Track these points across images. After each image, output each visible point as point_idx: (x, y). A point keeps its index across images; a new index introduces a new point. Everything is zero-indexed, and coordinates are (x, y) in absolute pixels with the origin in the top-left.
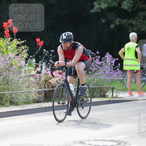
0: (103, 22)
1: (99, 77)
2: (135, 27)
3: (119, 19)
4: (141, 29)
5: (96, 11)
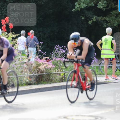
2: (109, 23)
3: (96, 16)
5: (77, 10)
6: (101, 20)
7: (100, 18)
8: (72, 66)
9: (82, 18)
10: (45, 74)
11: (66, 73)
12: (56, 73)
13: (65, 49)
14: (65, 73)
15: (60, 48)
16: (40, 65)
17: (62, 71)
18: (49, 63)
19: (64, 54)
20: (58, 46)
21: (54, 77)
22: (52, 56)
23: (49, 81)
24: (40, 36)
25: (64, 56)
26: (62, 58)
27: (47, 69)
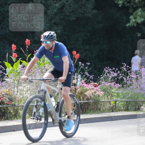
0: (138, 36)
1: (134, 91)
5: (132, 25)
8: (125, 92)
9: (137, 34)
10: (91, 101)
11: (118, 101)
12: (105, 100)
13: (117, 72)
14: (116, 101)
15: (111, 70)
16: (86, 90)
17: (113, 99)
18: (98, 89)
19: (115, 78)
20: (108, 68)
21: (103, 106)
22: (100, 80)
23: (96, 110)
24: (86, 56)
25: (116, 80)
26: (113, 83)
27: (95, 96)
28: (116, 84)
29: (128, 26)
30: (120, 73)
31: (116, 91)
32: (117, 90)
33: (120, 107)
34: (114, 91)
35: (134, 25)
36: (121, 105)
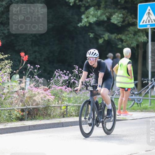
0: (91, 36)
1: (86, 95)
2: (125, 42)
3: (108, 34)
4: (131, 45)
5: (84, 25)
6: (115, 38)
7: (113, 36)
8: (76, 97)
9: (90, 35)
10: (41, 106)
11: (69, 106)
12: (55, 105)
13: (68, 75)
14: (67, 106)
15: (61, 73)
16: (35, 95)
17: (64, 104)
18: (48, 93)
19: (66, 82)
20: (58, 71)
21: (54, 111)
22: (50, 83)
23: (46, 116)
24: (36, 58)
25: (67, 84)
26: (64, 86)
27: (45, 100)
28: (67, 88)
29: (80, 26)
30: (72, 76)
31: (68, 96)
32: (68, 94)
33: (71, 112)
34: (66, 95)
35: (86, 25)
36: (72, 110)
